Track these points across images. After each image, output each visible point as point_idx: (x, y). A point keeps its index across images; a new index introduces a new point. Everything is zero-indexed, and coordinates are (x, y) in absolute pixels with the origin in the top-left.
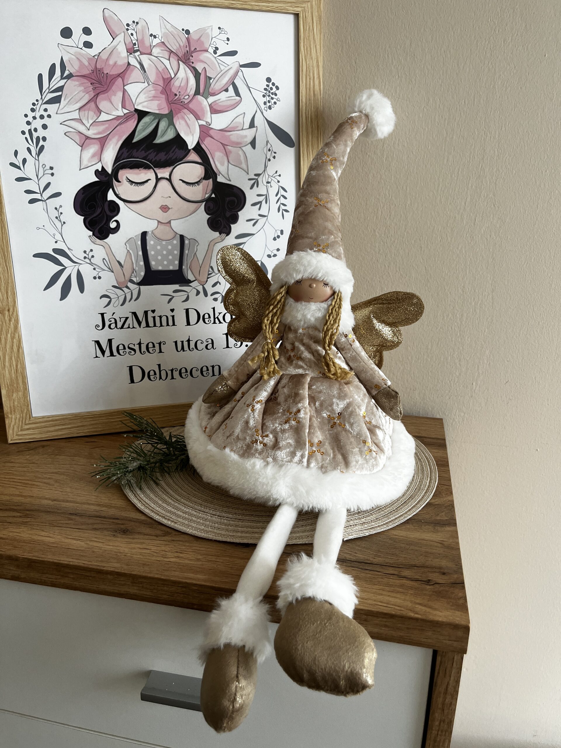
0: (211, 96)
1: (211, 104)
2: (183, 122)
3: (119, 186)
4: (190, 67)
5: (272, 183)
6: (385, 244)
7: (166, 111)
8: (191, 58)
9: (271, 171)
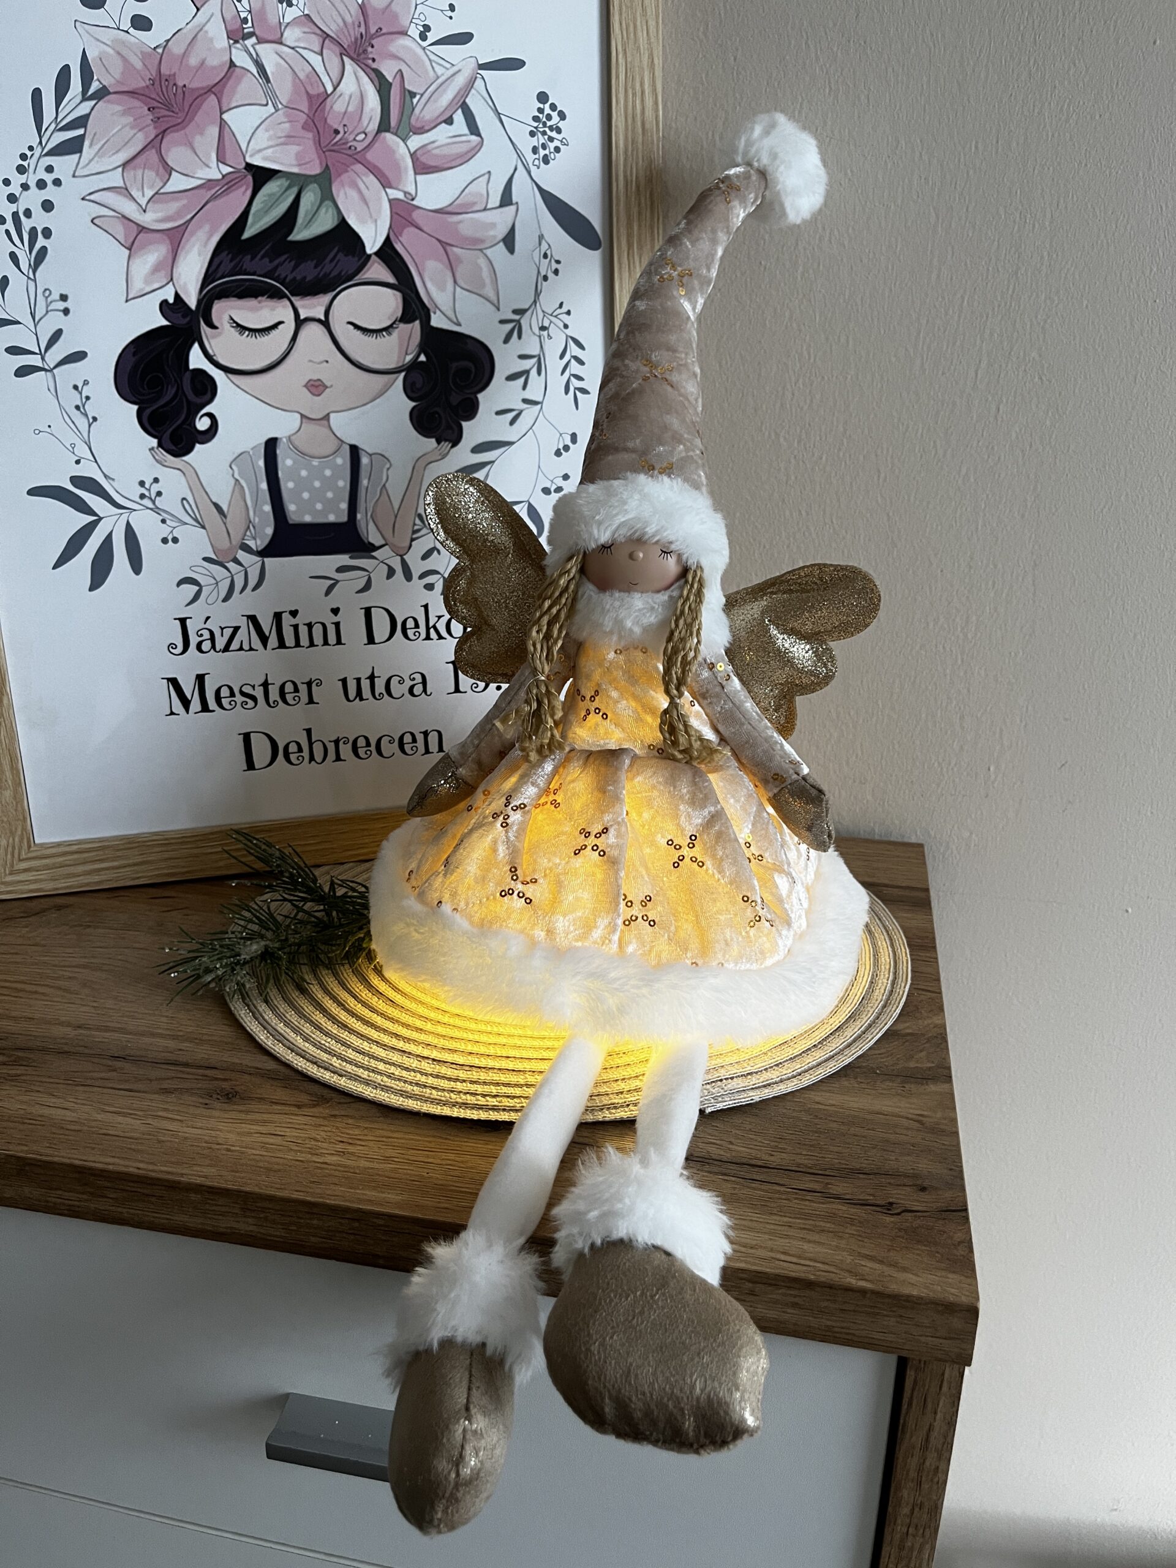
0: (415, 133)
1: (415, 151)
2: (353, 194)
3: (214, 337)
4: (368, 70)
5: (552, 328)
6: (801, 463)
7: (315, 169)
8: (370, 49)
9: (548, 303)
